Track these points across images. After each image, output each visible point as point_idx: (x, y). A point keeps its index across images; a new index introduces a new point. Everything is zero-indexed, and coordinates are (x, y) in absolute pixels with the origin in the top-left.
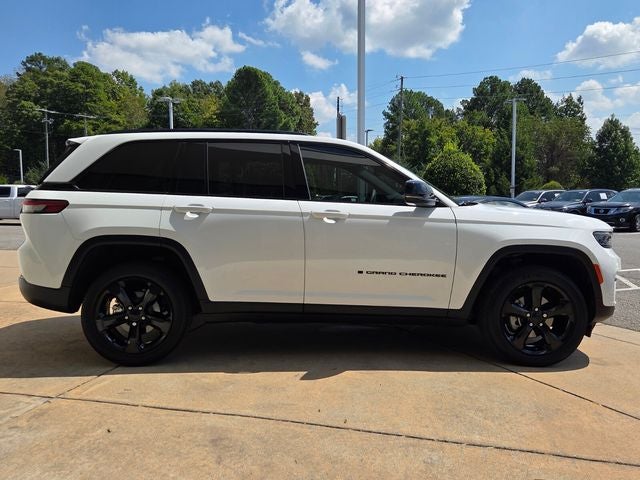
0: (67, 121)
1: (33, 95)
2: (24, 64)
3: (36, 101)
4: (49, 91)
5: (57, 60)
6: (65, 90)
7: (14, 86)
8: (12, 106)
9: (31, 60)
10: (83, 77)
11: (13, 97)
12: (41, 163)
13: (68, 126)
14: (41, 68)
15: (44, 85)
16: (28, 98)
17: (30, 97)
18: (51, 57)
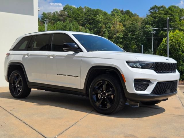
0: (162, 32)
1: (151, 22)
2: (150, 10)
3: (152, 25)
4: (156, 20)
5: (162, 7)
6: (162, 19)
7: (144, 20)
8: (143, 28)
9: (152, 8)
10: (170, 12)
11: (144, 24)
12: (149, 50)
13: (162, 34)
14: (156, 11)
15: (155, 18)
16: (149, 24)
17: (149, 23)
18: (159, 6)
